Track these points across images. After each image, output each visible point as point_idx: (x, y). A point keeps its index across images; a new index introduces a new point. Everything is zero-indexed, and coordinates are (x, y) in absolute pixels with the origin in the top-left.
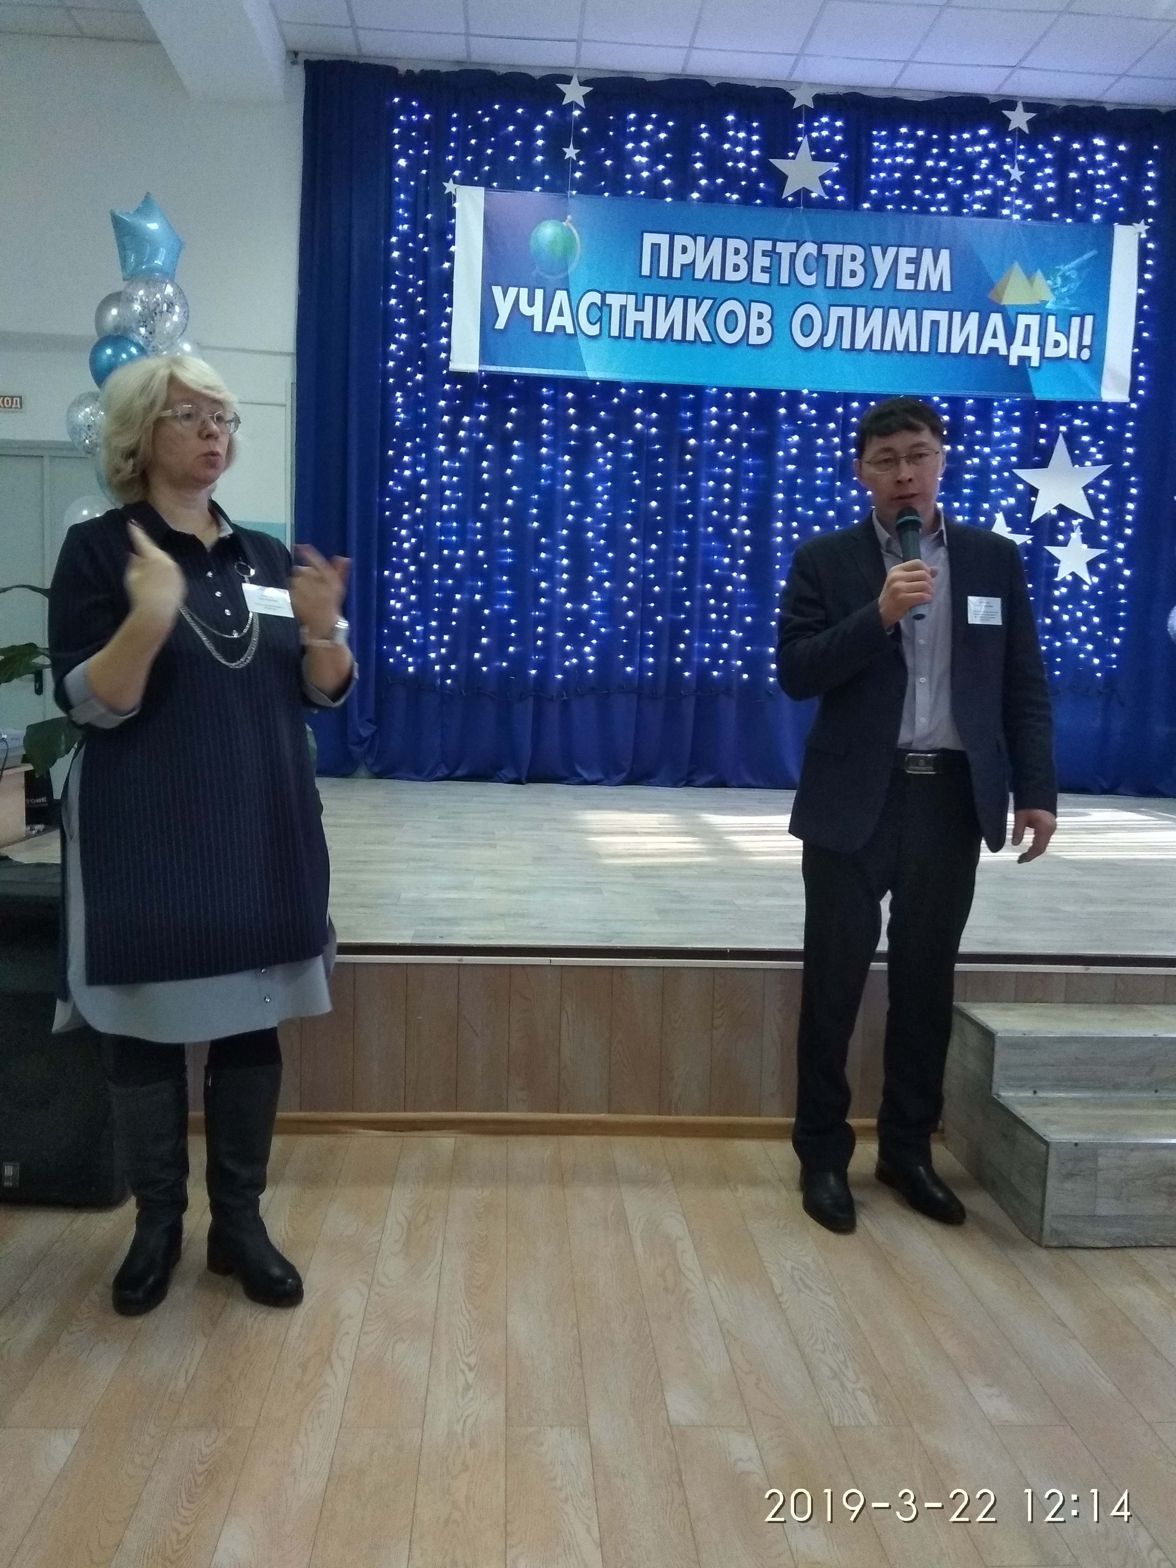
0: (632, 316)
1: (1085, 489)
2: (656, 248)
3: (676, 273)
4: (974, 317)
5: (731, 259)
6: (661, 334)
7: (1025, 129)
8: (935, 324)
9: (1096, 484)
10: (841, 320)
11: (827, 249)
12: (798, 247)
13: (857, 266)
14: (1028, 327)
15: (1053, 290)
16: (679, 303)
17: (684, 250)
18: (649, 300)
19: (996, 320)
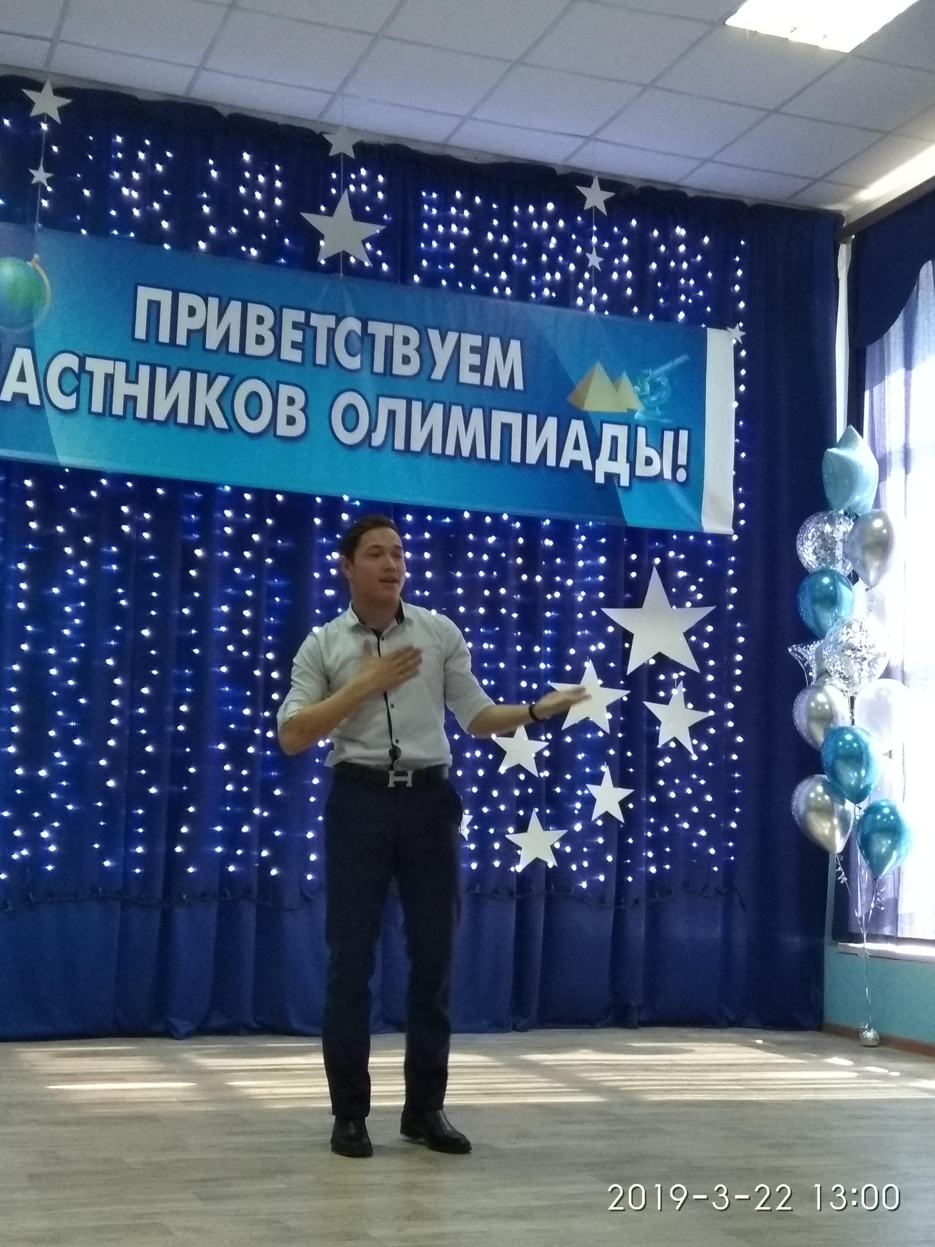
0: (121, 388)
1: (687, 635)
2: (154, 307)
3: (182, 340)
4: (552, 423)
5: (253, 329)
6: (160, 413)
7: (603, 209)
8: (506, 428)
9: (697, 630)
10: (392, 414)
11: (374, 327)
12: (338, 321)
13: (411, 351)
14: (614, 440)
15: (642, 398)
16: (184, 377)
17: (192, 312)
18: (144, 371)
19: (577, 427)
